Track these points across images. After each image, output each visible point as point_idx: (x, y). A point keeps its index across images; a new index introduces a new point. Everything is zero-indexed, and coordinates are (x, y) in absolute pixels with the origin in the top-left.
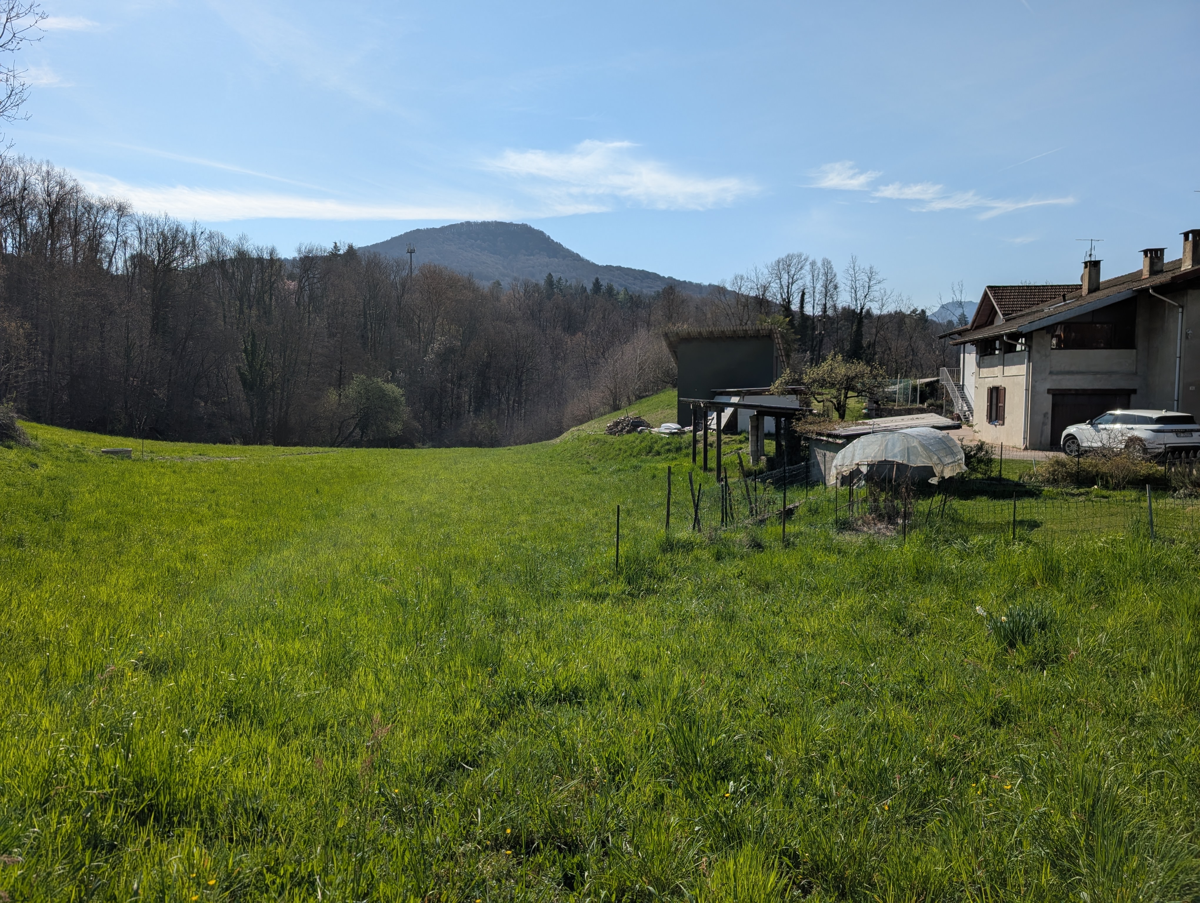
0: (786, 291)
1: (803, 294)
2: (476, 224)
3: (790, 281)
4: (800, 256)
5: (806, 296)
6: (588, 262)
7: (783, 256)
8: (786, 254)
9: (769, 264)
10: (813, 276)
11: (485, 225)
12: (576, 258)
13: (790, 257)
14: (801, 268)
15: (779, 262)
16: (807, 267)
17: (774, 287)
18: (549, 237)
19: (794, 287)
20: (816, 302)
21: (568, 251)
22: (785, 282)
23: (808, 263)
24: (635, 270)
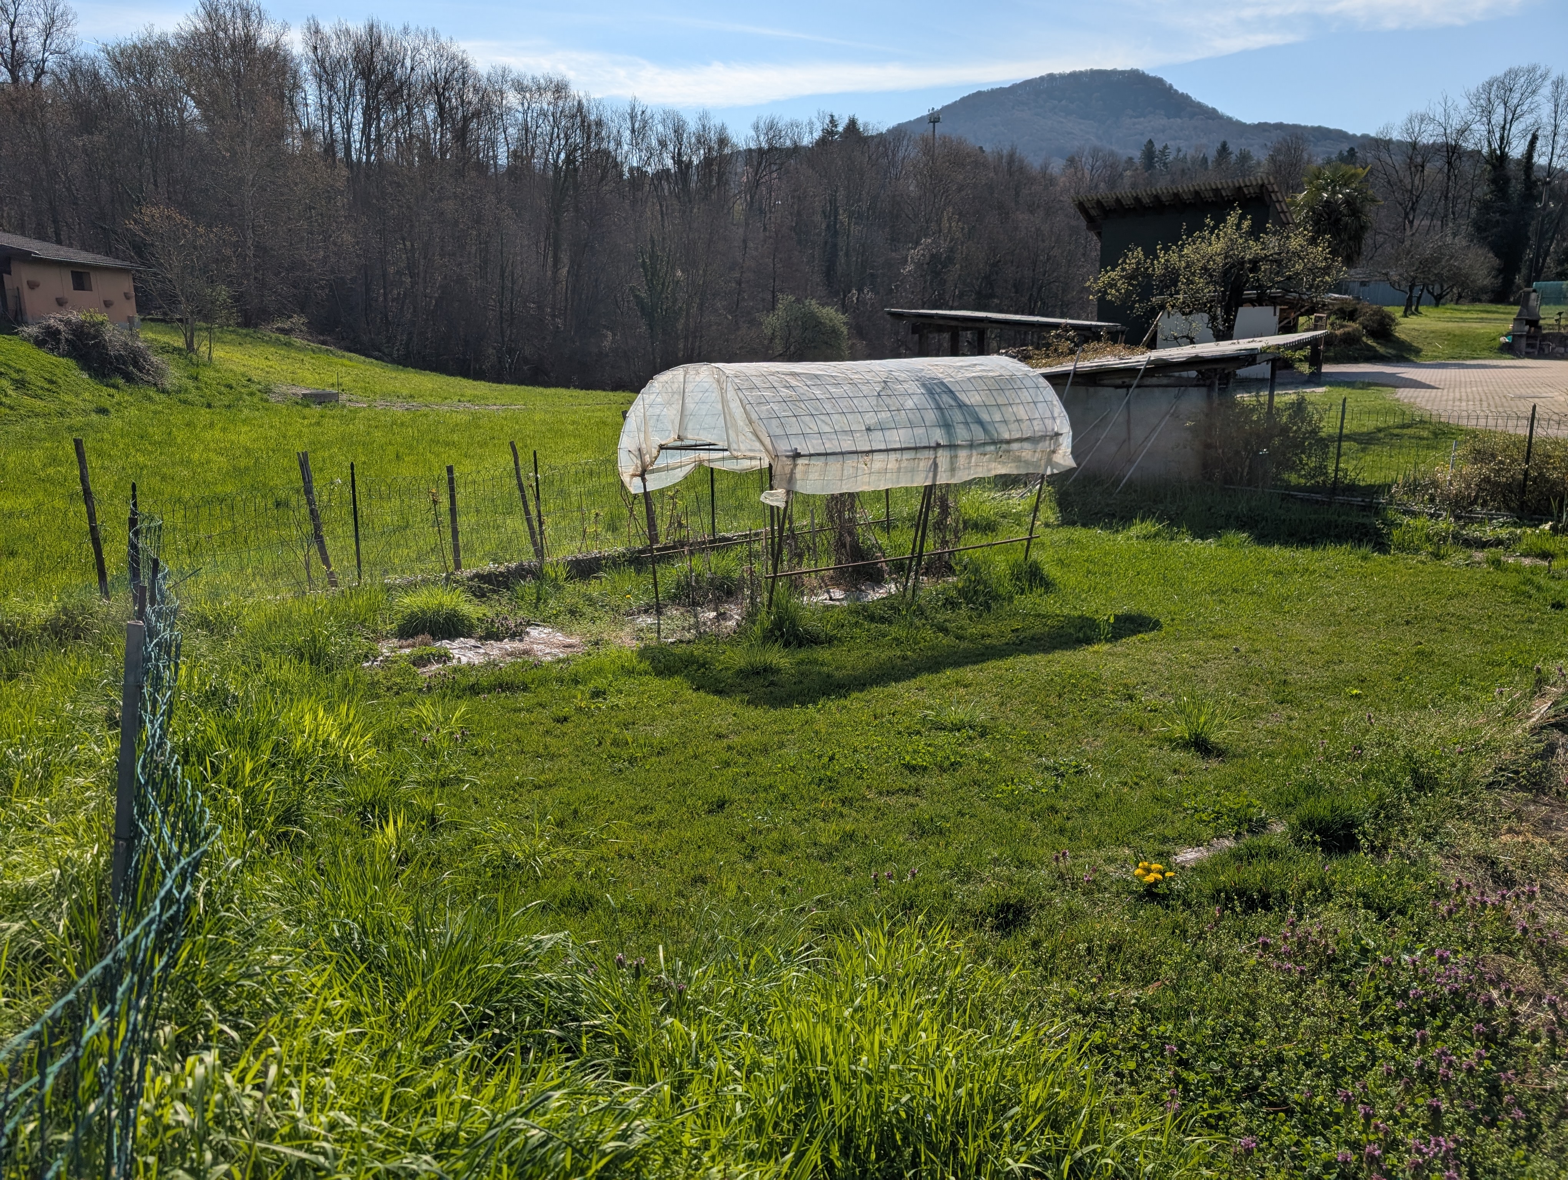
0: (1498, 135)
1: (1535, 138)
2: (1062, 77)
3: (1510, 117)
4: (1532, 70)
5: (1538, 144)
6: (1229, 120)
7: (1500, 73)
8: (1506, 69)
9: (1473, 90)
10: (1556, 106)
11: (1075, 77)
12: (1212, 115)
13: (1513, 74)
14: (1534, 92)
15: (1491, 85)
16: (1546, 90)
17: (1479, 129)
18: (1171, 86)
19: (1517, 128)
20: (1558, 151)
21: (1199, 105)
22: (1498, 117)
23: (1548, 82)
24: (1305, 128)
